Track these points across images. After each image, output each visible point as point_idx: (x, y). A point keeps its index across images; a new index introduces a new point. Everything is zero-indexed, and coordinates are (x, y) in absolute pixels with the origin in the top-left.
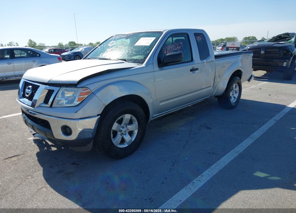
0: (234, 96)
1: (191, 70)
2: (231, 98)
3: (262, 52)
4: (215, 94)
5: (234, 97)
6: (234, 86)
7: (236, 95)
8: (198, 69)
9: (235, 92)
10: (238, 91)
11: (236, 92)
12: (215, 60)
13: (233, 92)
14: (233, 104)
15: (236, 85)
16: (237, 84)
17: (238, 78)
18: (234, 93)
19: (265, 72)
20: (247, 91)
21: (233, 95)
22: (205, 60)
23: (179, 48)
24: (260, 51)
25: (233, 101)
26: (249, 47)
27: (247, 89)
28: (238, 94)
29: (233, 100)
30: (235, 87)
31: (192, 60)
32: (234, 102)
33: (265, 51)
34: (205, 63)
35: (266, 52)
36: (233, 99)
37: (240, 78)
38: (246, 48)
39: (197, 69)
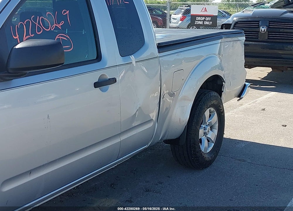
0: (208, 136)
1: (97, 85)
2: (201, 143)
3: (263, 29)
4: (164, 136)
5: (209, 140)
6: (207, 113)
7: (213, 135)
8: (116, 81)
9: (209, 127)
10: (217, 125)
11: (212, 128)
12: (158, 55)
13: (205, 129)
14: (206, 156)
15: (210, 112)
16: (212, 109)
17: (216, 94)
18: (207, 131)
19: (270, 70)
20: (236, 116)
21: (205, 134)
22: (132, 57)
23: (59, 26)
24: (259, 27)
25: (206, 149)
26: (235, 19)
27: (235, 110)
28: (216, 131)
29: (206, 147)
30: (210, 115)
31: (99, 57)
32: (208, 151)
33: (268, 27)
34: (134, 63)
35: (270, 30)
36: (205, 143)
37: (220, 93)
38: (230, 20)
39: (113, 81)
